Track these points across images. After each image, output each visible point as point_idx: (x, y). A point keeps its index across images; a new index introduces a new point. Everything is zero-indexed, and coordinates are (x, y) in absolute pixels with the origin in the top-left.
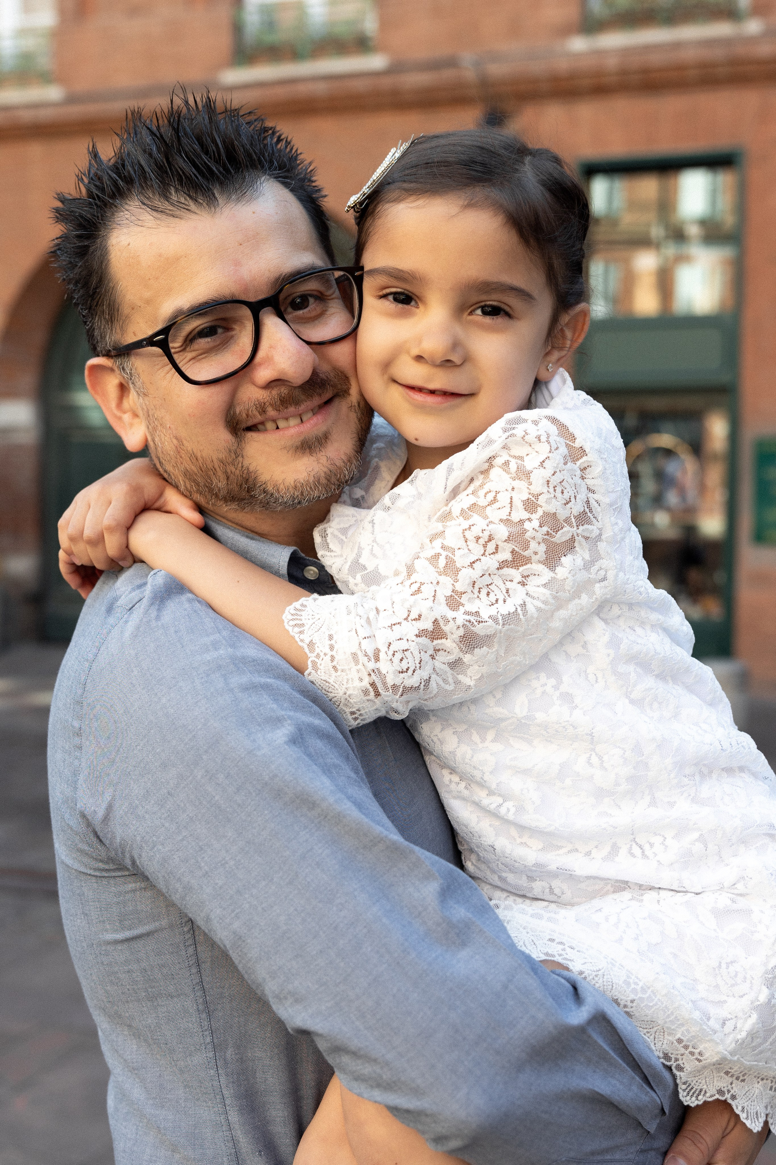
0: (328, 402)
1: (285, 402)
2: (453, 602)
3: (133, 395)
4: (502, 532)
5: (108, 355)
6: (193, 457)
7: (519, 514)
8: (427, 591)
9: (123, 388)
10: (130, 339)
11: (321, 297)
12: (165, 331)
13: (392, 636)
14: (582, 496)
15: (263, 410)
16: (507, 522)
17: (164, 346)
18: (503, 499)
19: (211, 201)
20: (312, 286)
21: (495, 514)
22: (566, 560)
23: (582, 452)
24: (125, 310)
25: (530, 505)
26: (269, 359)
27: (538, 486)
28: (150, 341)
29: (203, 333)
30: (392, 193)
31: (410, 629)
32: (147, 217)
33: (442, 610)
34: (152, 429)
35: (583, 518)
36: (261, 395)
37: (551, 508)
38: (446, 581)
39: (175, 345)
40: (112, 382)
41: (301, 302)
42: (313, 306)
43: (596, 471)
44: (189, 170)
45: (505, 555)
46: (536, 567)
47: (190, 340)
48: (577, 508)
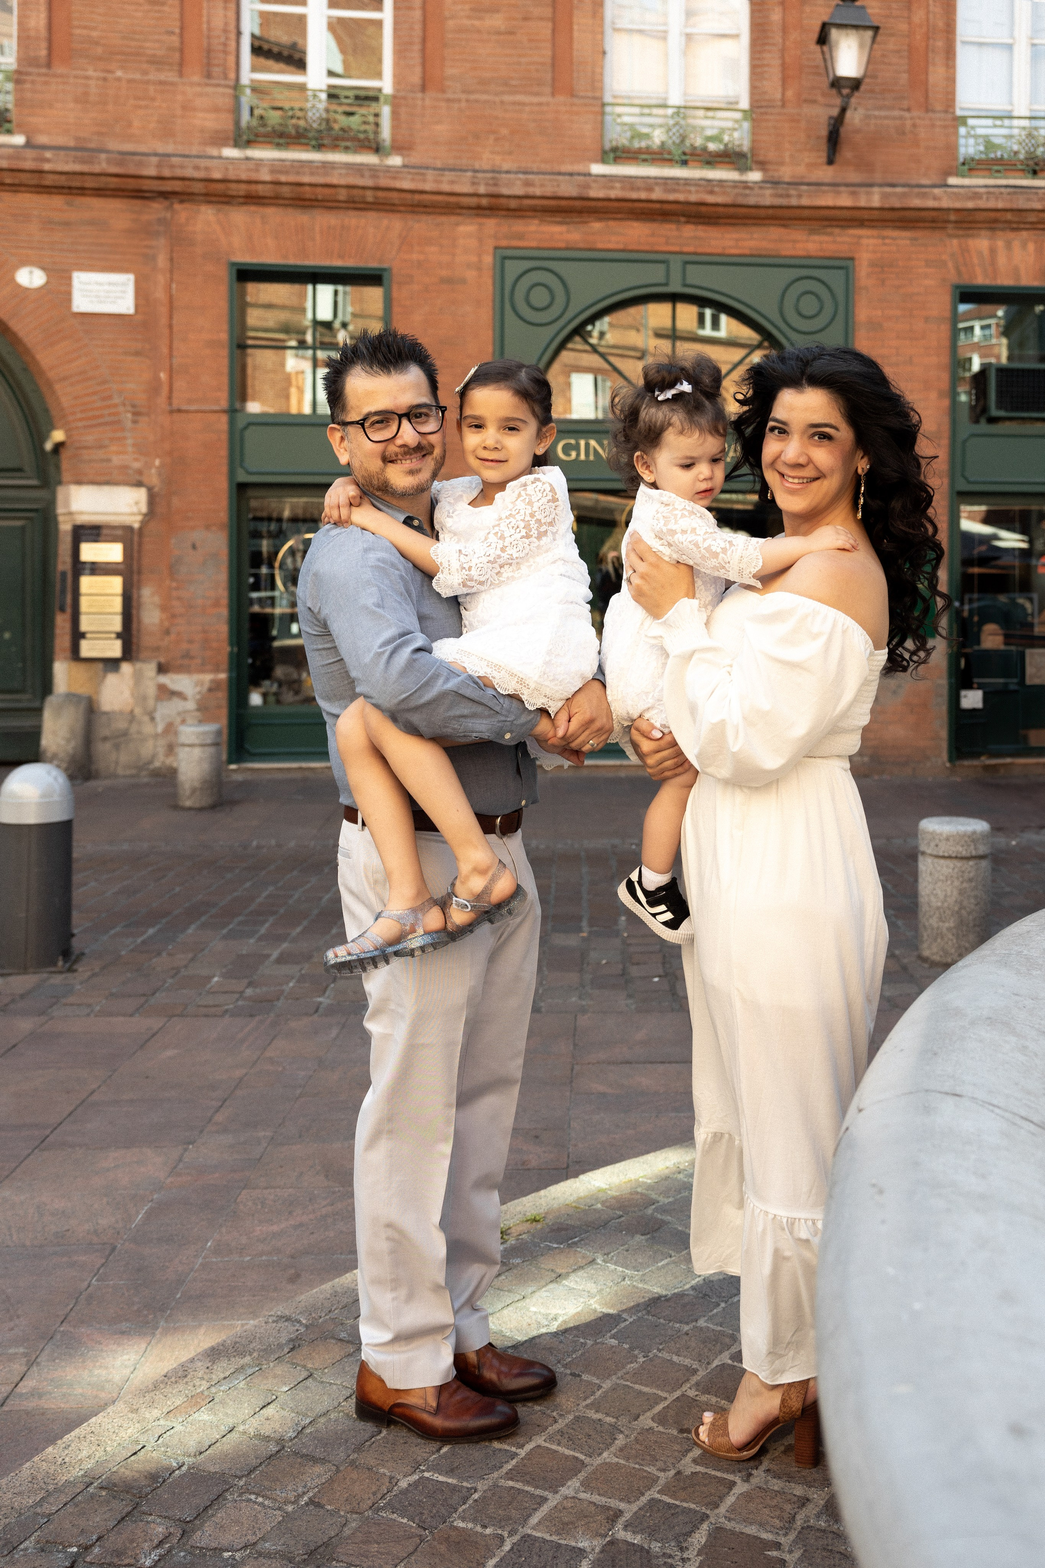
0: (424, 456)
1: (405, 453)
2: (503, 550)
3: (346, 442)
4: (522, 525)
5: (339, 424)
6: (366, 470)
7: (528, 518)
8: (493, 545)
9: (342, 439)
10: (349, 420)
11: (427, 415)
12: (364, 419)
13: (478, 561)
14: (552, 516)
15: (396, 455)
16: (523, 520)
17: (363, 425)
18: (522, 512)
19: (389, 372)
20: (424, 410)
21: (518, 517)
22: (544, 538)
23: (557, 500)
24: (349, 408)
25: (532, 515)
26: (402, 437)
27: (535, 509)
28: (357, 423)
29: (378, 422)
30: (472, 386)
31: (486, 559)
32: (363, 374)
33: (499, 552)
34: (351, 457)
35: (551, 524)
36: (397, 450)
37: (539, 517)
38: (501, 542)
39: (367, 425)
40: (338, 435)
41: (418, 416)
42: (423, 418)
43: (560, 508)
44: (382, 359)
45: (523, 533)
46: (533, 539)
47: (373, 424)
48: (549, 520)
